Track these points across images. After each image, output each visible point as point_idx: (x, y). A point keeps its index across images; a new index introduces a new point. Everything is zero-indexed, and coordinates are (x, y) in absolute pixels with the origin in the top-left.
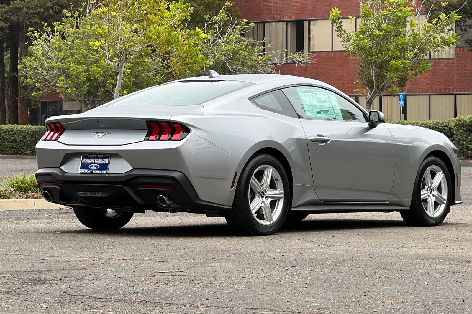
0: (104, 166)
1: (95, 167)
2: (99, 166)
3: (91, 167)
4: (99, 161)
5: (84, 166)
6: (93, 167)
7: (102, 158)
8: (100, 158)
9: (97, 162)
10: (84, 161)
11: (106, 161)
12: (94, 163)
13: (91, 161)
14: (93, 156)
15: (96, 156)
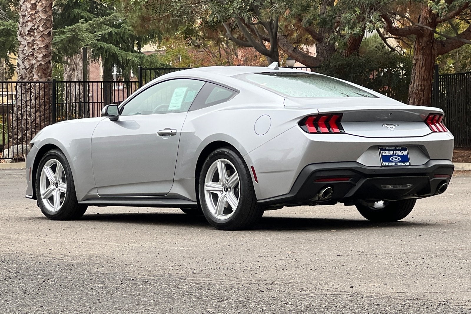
0: (405, 158)
1: (397, 159)
2: (400, 158)
3: (392, 159)
4: (398, 153)
5: (386, 159)
6: (394, 159)
7: (401, 150)
8: (398, 150)
9: (397, 154)
10: (384, 153)
11: (405, 153)
12: (394, 155)
13: (391, 153)
14: (391, 148)
15: (393, 148)
